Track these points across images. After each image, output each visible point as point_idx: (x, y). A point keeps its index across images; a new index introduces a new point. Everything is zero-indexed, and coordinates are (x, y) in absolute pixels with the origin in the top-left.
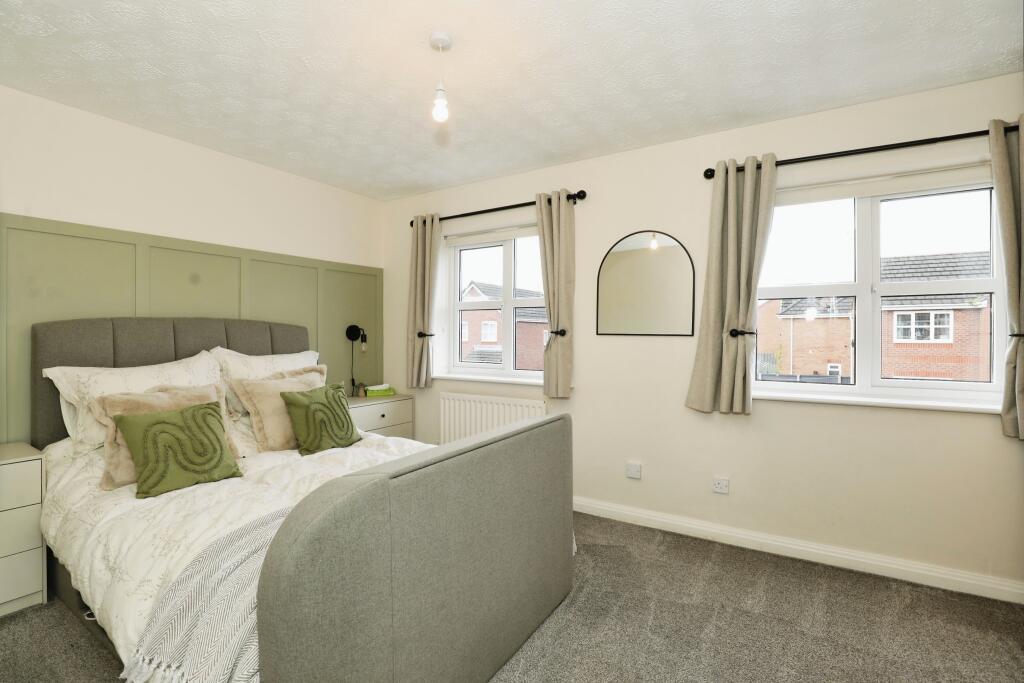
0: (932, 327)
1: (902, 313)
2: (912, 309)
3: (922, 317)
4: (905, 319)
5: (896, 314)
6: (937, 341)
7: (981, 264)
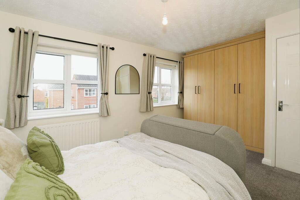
0: (88, 93)
1: (86, 89)
2: (88, 88)
3: (90, 90)
4: (86, 91)
5: (85, 89)
6: (93, 96)
7: (95, 78)
